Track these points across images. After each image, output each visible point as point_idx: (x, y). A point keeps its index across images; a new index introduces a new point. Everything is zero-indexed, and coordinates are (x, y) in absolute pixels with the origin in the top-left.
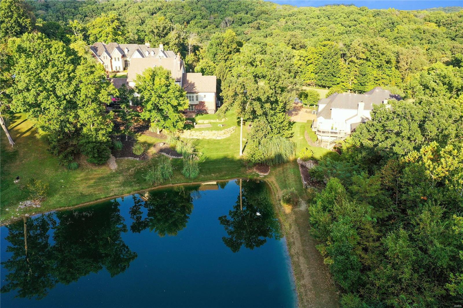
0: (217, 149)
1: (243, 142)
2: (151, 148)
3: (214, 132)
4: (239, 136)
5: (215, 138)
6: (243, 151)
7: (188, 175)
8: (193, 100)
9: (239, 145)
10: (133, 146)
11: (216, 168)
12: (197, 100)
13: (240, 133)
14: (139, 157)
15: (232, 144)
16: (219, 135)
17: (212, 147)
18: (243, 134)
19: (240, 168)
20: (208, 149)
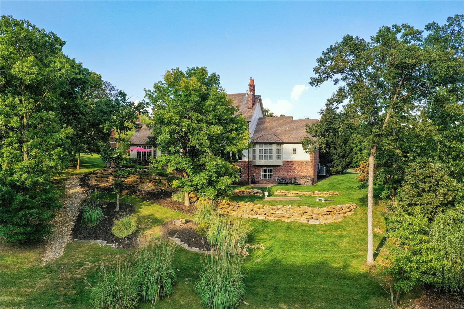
0: (306, 245)
1: (375, 236)
2: (156, 228)
3: (304, 208)
4: (365, 221)
5: (305, 221)
6: (375, 255)
7: (208, 296)
8: (271, 158)
9: (364, 241)
10: (116, 219)
11: (297, 289)
12: (279, 157)
13: (366, 219)
14: (120, 243)
15: (345, 236)
16: (314, 216)
17: (295, 240)
18: (373, 220)
19: (368, 298)
20: (285, 241)
